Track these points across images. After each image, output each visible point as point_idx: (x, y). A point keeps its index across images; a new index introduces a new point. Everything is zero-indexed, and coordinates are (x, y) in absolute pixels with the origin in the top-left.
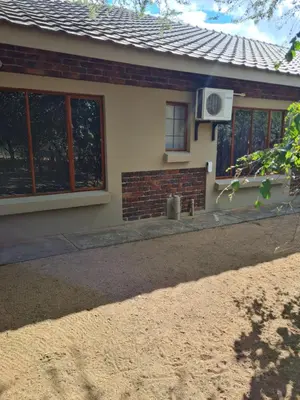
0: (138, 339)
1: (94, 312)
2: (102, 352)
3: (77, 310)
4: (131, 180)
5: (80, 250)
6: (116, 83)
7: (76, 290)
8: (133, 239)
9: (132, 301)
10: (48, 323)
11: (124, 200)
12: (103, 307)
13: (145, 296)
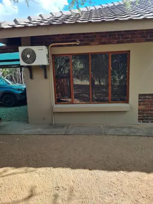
0: (106, 198)
1: (92, 172)
2: (83, 197)
3: (84, 168)
4: (145, 98)
5: (106, 135)
6: (138, 42)
7: (91, 157)
8: (139, 134)
9: (116, 173)
10: (68, 170)
11: (139, 110)
12: (98, 171)
13: (125, 173)
